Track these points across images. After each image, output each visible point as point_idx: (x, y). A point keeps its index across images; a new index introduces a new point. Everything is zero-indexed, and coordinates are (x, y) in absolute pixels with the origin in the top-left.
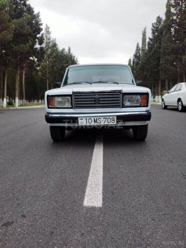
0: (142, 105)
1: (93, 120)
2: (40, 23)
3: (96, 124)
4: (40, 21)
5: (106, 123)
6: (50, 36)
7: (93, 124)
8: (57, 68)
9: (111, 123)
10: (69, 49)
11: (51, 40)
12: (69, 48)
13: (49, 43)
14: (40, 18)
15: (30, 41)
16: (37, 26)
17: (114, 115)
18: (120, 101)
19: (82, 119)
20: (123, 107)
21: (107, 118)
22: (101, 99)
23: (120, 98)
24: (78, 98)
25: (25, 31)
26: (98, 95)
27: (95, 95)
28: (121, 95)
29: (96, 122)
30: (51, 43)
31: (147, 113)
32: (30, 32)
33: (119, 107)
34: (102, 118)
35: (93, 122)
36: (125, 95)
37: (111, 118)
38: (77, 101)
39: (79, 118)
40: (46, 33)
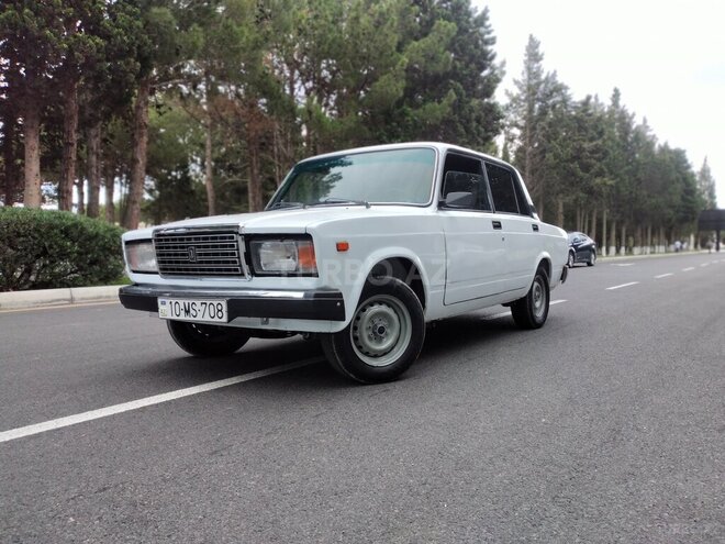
0: (302, 272)
1: (182, 307)
2: (486, 36)
3: (188, 318)
4: (489, 33)
5: (207, 319)
6: (539, 68)
7: (183, 316)
8: (556, 156)
9: (216, 319)
10: (616, 95)
11: (543, 77)
12: (616, 91)
13: (538, 84)
14: (487, 23)
15: (451, 91)
16: (477, 46)
17: (222, 297)
18: (239, 258)
19: (163, 303)
20: (253, 274)
21: (208, 303)
22: (202, 251)
23: (238, 250)
24: (162, 248)
25: (439, 68)
26: (196, 239)
27: (190, 239)
28: (240, 239)
29: (187, 312)
30: (542, 86)
31: (305, 296)
32: (455, 67)
33: (242, 275)
34: (198, 302)
35: (183, 312)
36: (254, 240)
37: (215, 303)
38: (161, 255)
39: (159, 301)
40: (530, 60)
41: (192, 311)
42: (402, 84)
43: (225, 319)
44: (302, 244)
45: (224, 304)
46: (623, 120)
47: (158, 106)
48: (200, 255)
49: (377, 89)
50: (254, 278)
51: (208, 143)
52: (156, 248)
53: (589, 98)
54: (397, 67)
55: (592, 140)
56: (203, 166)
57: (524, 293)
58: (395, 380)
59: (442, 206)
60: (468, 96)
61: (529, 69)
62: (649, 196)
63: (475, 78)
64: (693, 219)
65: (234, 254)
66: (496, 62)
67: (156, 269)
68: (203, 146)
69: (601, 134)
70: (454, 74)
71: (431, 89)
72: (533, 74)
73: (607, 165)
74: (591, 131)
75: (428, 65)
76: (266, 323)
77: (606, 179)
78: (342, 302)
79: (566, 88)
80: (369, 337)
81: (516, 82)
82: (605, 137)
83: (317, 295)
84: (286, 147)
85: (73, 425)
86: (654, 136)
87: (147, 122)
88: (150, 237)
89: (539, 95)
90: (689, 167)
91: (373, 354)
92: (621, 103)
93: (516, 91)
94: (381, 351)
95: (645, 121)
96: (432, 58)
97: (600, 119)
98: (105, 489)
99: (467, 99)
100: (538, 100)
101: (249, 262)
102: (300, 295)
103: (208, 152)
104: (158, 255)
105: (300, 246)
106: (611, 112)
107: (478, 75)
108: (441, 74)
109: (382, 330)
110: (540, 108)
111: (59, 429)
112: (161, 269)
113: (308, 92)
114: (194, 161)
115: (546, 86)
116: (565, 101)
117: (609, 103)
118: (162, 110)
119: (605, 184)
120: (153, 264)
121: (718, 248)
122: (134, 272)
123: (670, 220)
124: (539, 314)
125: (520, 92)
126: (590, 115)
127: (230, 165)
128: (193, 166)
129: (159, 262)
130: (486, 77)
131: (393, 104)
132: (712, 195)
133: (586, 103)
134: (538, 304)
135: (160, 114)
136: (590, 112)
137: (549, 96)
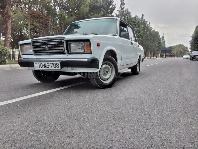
0: (86, 52)
1: (43, 65)
3: (45, 68)
5: (53, 68)
6: (124, 7)
7: (44, 68)
9: (56, 68)
11: (125, 9)
12: (143, 15)
13: (124, 11)
15: (102, 11)
17: (58, 61)
18: (64, 48)
19: (36, 64)
20: (69, 53)
21: (53, 63)
22: (50, 46)
23: (64, 45)
24: (35, 45)
25: (98, 4)
26: (48, 42)
27: (46, 42)
28: (64, 42)
29: (45, 66)
30: (124, 12)
31: (88, 60)
32: (103, 4)
33: (65, 54)
34: (49, 63)
35: (44, 67)
36: (69, 42)
37: (56, 63)
38: (34, 48)
39: (35, 63)
40: (121, 4)
41: (47, 66)
42: (88, 8)
43: (59, 68)
44: (86, 43)
45: (59, 63)
46: (144, 22)
47: (14, 11)
48: (49, 47)
49: (81, 9)
50: (69, 55)
51: (29, 24)
52: (33, 46)
53: (136, 16)
54: (87, 3)
55: (137, 28)
56: (27, 31)
57: (135, 64)
58: (110, 87)
59: (120, 36)
60: (106, 13)
61: (121, 7)
62: (150, 43)
63: (108, 8)
64: (160, 50)
65: (62, 47)
66: (114, 4)
67: (32, 53)
68: (27, 25)
69: (139, 26)
70: (103, 7)
71: (96, 10)
72: (122, 8)
73: (140, 34)
74: (136, 25)
75: (95, 3)
76: (73, 69)
77: (140, 38)
78: (98, 62)
79: (131, 13)
80: (103, 74)
81: (118, 11)
82: (140, 27)
83: (92, 60)
84: (53, 26)
85: (13, 103)
86: (151, 28)
87: (11, 15)
88: (30, 42)
89: (124, 14)
90: (159, 36)
91: (104, 79)
92: (144, 18)
93: (117, 13)
94: (106, 79)
95: (149, 23)
96: (97, 1)
97: (139, 22)
98: (37, 122)
99: (106, 14)
100: (123, 16)
101: (67, 49)
102: (86, 60)
103: (29, 26)
104: (33, 48)
105: (85, 44)
106: (141, 21)
107: (109, 7)
108: (99, 6)
109: (107, 72)
110: (124, 18)
111: (8, 104)
112: (34, 53)
113: (60, 9)
114: (24, 30)
115: (126, 12)
116: (130, 16)
117: (141, 18)
118: (15, 12)
119: (140, 40)
120: (31, 51)
121: (166, 58)
122: (23, 54)
123: (155, 50)
124: (138, 71)
125: (119, 14)
126: (137, 21)
127: (36, 31)
128: (24, 31)
129: (34, 50)
130: (111, 8)
131: (85, 14)
132: (164, 44)
133: (135, 17)
134: (138, 68)
135: (14, 14)
136: (136, 20)
137: (126, 15)
